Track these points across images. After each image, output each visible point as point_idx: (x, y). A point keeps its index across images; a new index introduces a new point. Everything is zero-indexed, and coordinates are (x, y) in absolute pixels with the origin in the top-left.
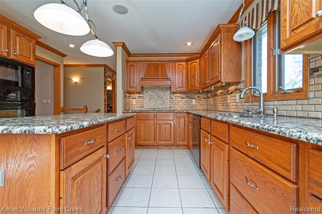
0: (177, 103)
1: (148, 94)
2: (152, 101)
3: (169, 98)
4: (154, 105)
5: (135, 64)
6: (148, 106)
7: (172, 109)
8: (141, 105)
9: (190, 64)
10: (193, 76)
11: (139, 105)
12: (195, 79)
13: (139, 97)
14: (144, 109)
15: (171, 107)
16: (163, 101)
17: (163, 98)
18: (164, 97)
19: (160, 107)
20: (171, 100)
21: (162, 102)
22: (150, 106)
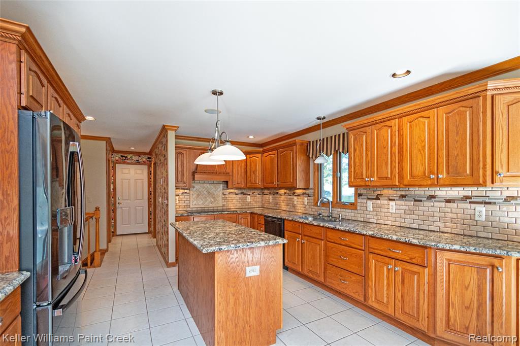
0: (231, 201)
1: (195, 189)
2: (201, 198)
3: (221, 194)
4: (203, 204)
5: (184, 152)
6: (195, 205)
7: (225, 208)
8: (185, 204)
9: (250, 158)
10: (253, 172)
11: (183, 204)
12: (255, 175)
13: (182, 194)
14: (191, 209)
15: (224, 205)
16: (213, 198)
17: (214, 194)
18: (216, 194)
19: (211, 205)
20: (224, 196)
21: (213, 200)
22: (198, 204)
